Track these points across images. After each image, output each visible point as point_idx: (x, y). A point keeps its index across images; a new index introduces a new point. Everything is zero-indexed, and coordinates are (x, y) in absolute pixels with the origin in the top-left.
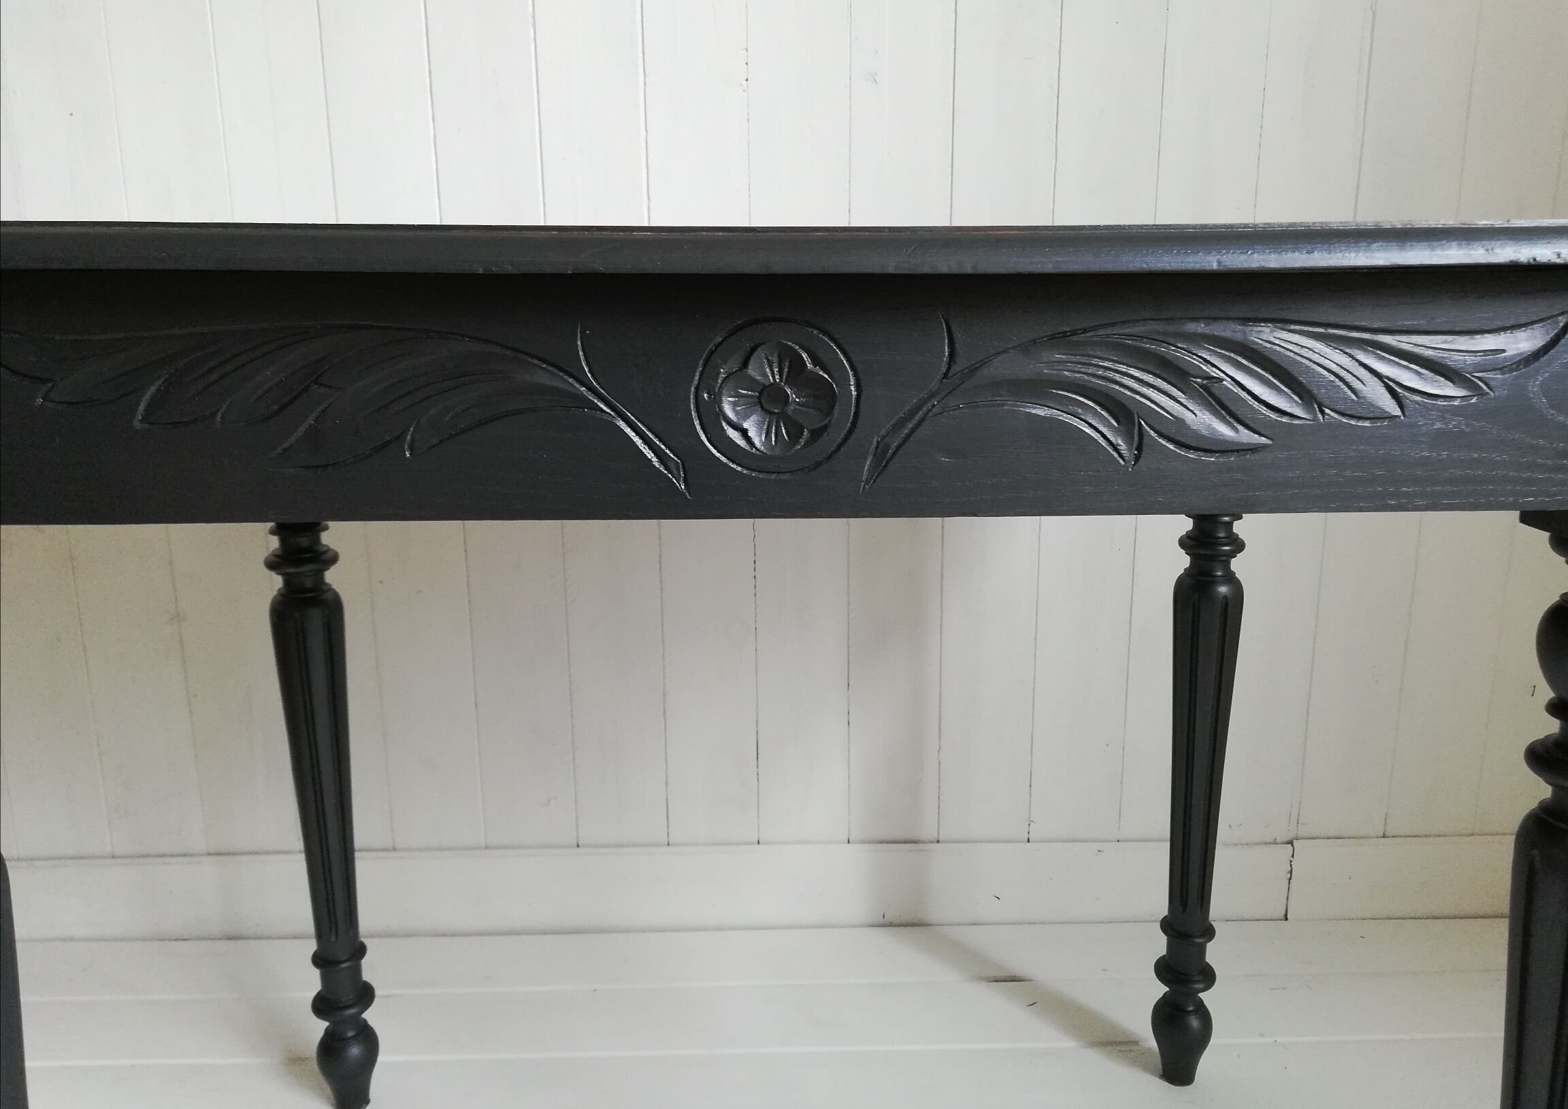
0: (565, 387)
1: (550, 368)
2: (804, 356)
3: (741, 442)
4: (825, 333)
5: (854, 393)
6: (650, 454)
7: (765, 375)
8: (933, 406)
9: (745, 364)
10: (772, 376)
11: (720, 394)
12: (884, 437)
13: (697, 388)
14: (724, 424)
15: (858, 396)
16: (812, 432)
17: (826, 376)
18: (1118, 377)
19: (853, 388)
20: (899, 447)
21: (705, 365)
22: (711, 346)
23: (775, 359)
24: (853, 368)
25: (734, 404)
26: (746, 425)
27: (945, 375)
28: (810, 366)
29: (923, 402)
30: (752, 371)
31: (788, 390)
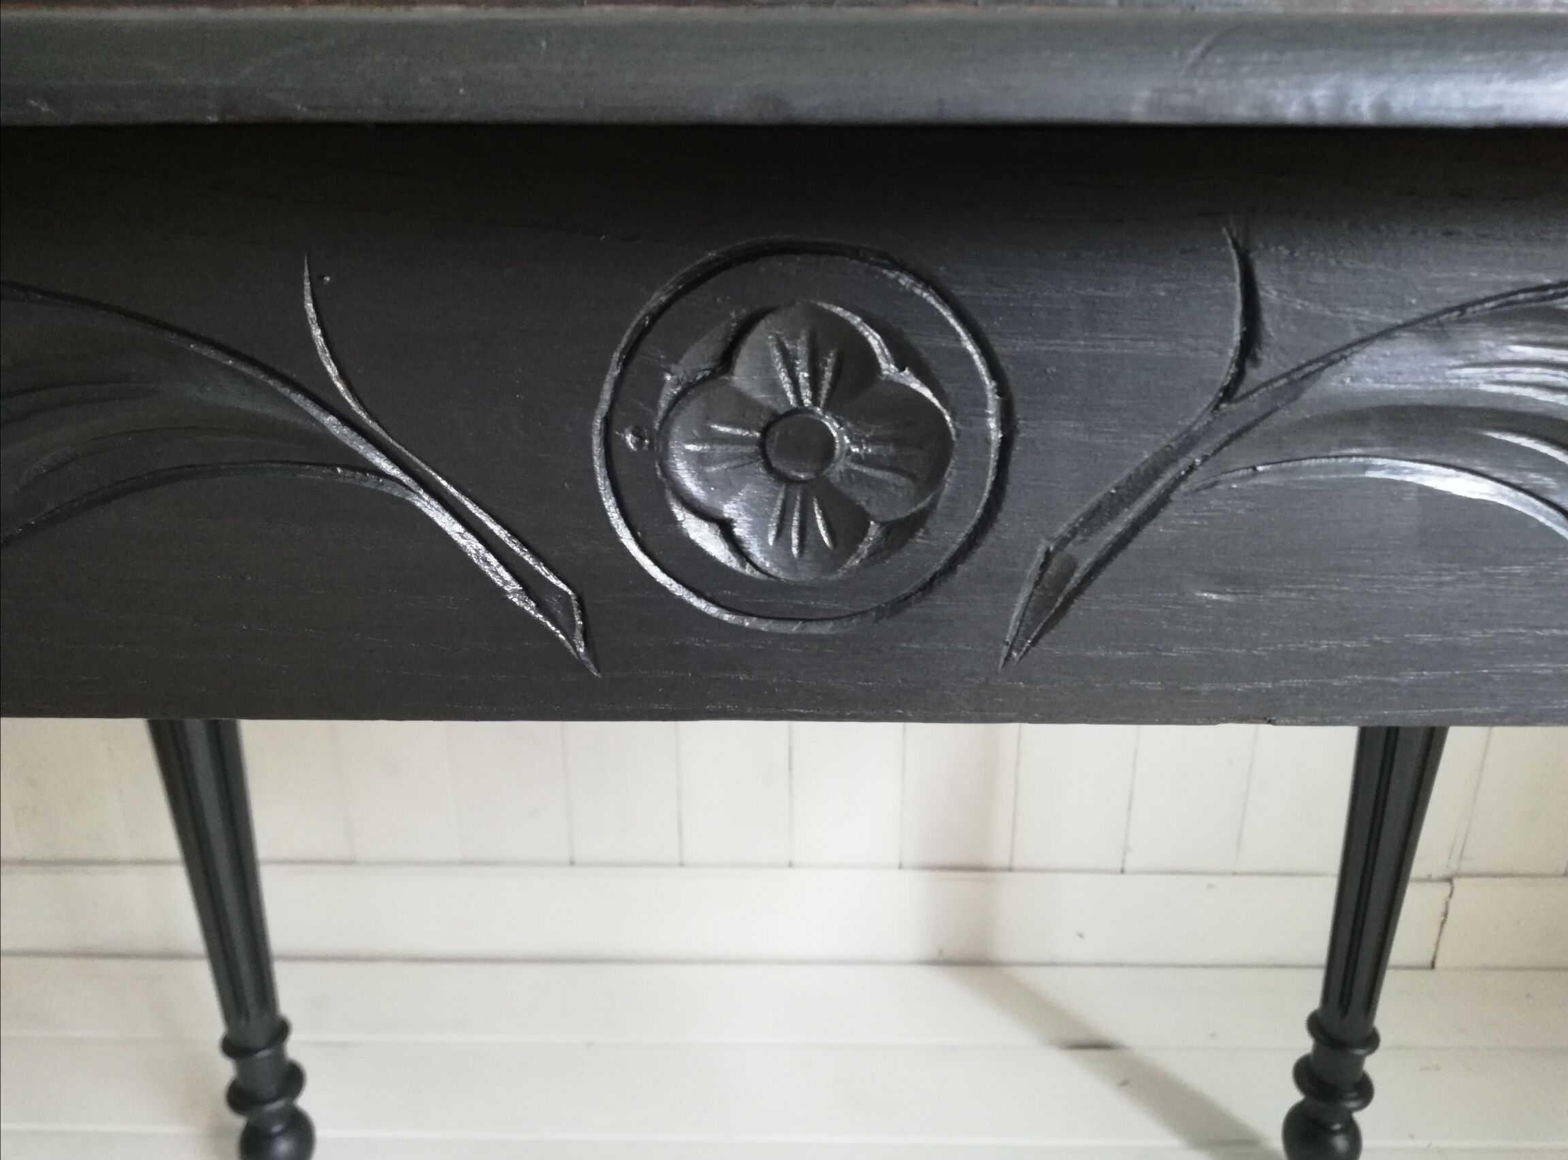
0: (282, 414)
1: (245, 369)
2: (874, 340)
3: (716, 548)
4: (929, 283)
5: (996, 436)
6: (502, 576)
7: (775, 387)
8: (1191, 468)
9: (726, 361)
10: (793, 390)
11: (664, 435)
12: (1064, 541)
13: (607, 421)
14: (680, 513)
15: (1006, 445)
16: (889, 528)
17: (927, 393)
19: (992, 424)
20: (1099, 565)
21: (626, 363)
22: (641, 316)
23: (801, 349)
24: (995, 372)
25: (700, 461)
26: (729, 510)
27: (1228, 393)
28: (888, 368)
29: (1167, 458)
30: (742, 377)
31: (833, 427)
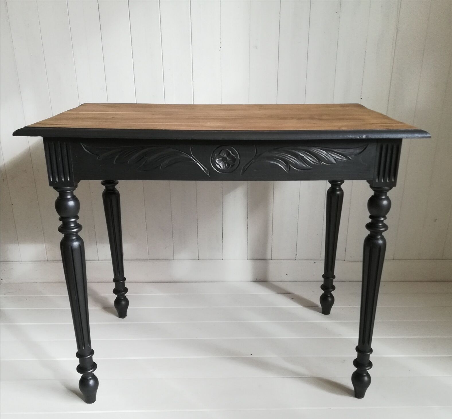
0: (187, 157)
1: (186, 154)
2: (230, 152)
3: (219, 167)
4: (234, 148)
5: (239, 159)
6: (203, 169)
7: (223, 155)
8: (253, 161)
9: (220, 153)
10: (225, 155)
11: (215, 159)
12: (244, 166)
13: (211, 157)
14: (216, 164)
15: (240, 159)
16: (232, 165)
17: (234, 156)
18: (285, 156)
19: (239, 158)
20: (247, 168)
21: (213, 153)
22: (214, 150)
23: (225, 152)
24: (239, 154)
25: (218, 160)
26: (220, 164)
27: (255, 156)
28: (231, 154)
29: (251, 160)
30: (221, 155)
31: (227, 158)
